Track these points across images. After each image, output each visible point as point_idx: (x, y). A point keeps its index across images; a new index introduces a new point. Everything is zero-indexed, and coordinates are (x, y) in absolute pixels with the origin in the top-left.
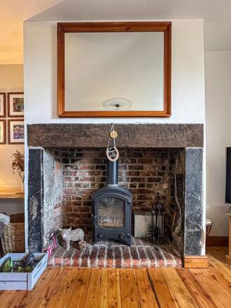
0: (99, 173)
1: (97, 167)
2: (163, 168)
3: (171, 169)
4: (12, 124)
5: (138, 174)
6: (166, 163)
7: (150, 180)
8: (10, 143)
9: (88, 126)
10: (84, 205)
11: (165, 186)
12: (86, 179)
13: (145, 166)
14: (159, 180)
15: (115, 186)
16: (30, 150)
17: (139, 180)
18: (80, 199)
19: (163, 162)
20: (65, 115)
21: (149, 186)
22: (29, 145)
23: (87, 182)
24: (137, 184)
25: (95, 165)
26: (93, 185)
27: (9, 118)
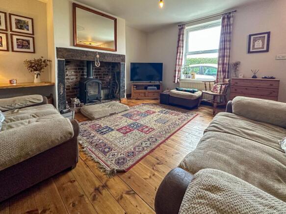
0: (80, 72)
1: (79, 69)
2: (109, 69)
3: (112, 70)
4: (15, 38)
5: (99, 72)
6: (110, 67)
7: (104, 75)
8: (13, 51)
9: (87, 52)
10: (72, 89)
11: (110, 77)
12: (72, 75)
13: (102, 68)
14: (107, 75)
15: (92, 77)
16: (58, 60)
17: (99, 75)
18: (69, 86)
19: (109, 67)
20: (77, 45)
21: (104, 77)
22: (57, 58)
23: (73, 77)
24: (99, 77)
25: (78, 68)
26: (76, 78)
27: (11, 33)
